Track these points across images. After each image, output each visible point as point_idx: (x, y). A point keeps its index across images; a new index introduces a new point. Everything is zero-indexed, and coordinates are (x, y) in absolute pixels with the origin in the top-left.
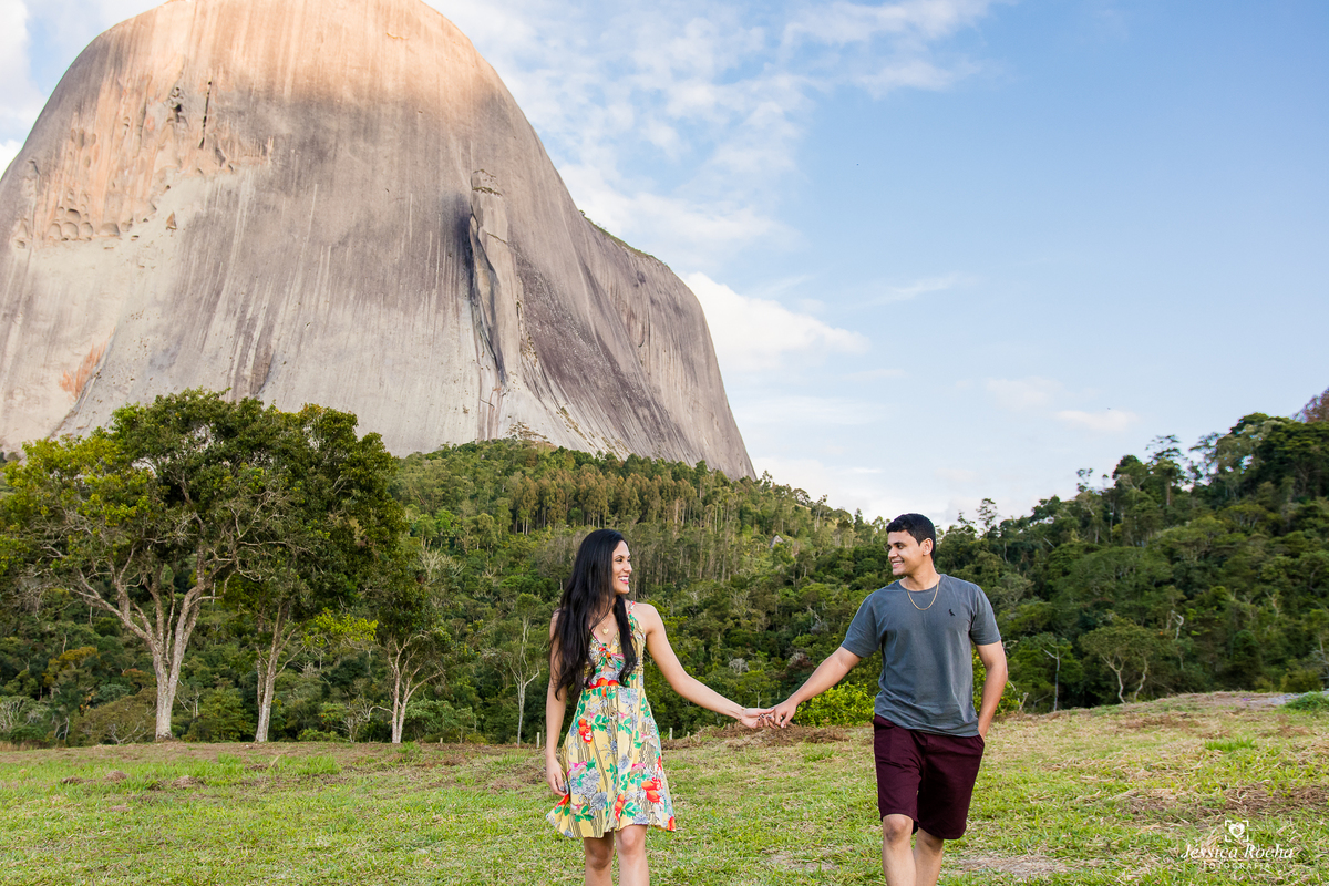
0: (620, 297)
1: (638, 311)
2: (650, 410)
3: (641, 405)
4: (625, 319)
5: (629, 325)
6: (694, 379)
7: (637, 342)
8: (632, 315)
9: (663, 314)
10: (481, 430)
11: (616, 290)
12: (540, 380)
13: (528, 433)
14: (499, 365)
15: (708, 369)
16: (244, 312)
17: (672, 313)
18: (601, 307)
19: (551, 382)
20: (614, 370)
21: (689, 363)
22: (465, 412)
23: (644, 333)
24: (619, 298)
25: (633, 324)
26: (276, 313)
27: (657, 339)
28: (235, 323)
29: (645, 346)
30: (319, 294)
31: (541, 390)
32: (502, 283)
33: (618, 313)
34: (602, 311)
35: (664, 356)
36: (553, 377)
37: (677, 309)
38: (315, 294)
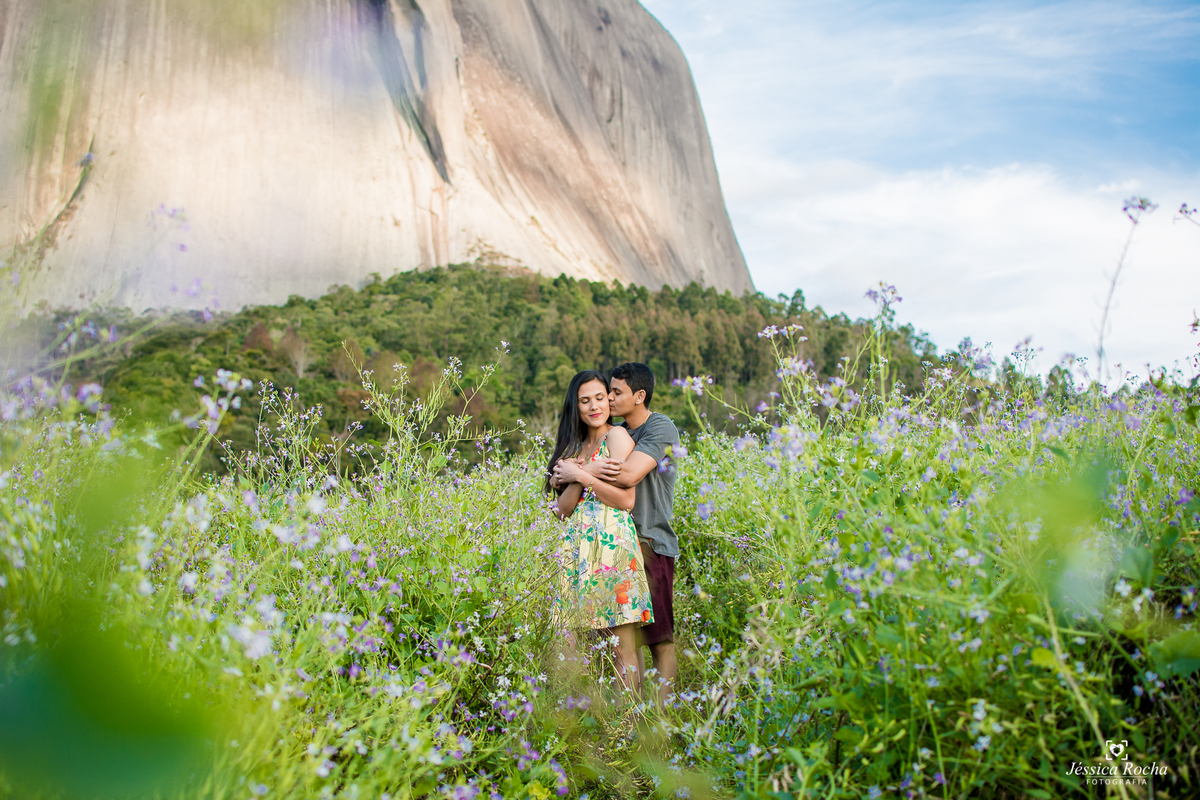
0: (578, 47)
1: (603, 66)
2: (633, 217)
3: (622, 210)
4: (585, 80)
5: (591, 89)
6: (685, 169)
7: (604, 114)
8: (595, 75)
9: (639, 72)
10: (424, 250)
11: (571, 35)
12: (496, 174)
13: (493, 255)
14: (436, 152)
15: (702, 155)
16: (40, 77)
17: (650, 70)
18: (555, 61)
19: (510, 177)
20: (582, 159)
21: (677, 146)
22: (397, 224)
23: (613, 101)
24: (576, 49)
25: (597, 87)
26: (90, 77)
27: (632, 110)
28: (26, 93)
29: (616, 122)
30: (155, 47)
31: (501, 190)
32: (433, 28)
33: (576, 70)
34: (558, 69)
35: (642, 135)
36: (511, 170)
37: (656, 64)
38: (149, 47)
